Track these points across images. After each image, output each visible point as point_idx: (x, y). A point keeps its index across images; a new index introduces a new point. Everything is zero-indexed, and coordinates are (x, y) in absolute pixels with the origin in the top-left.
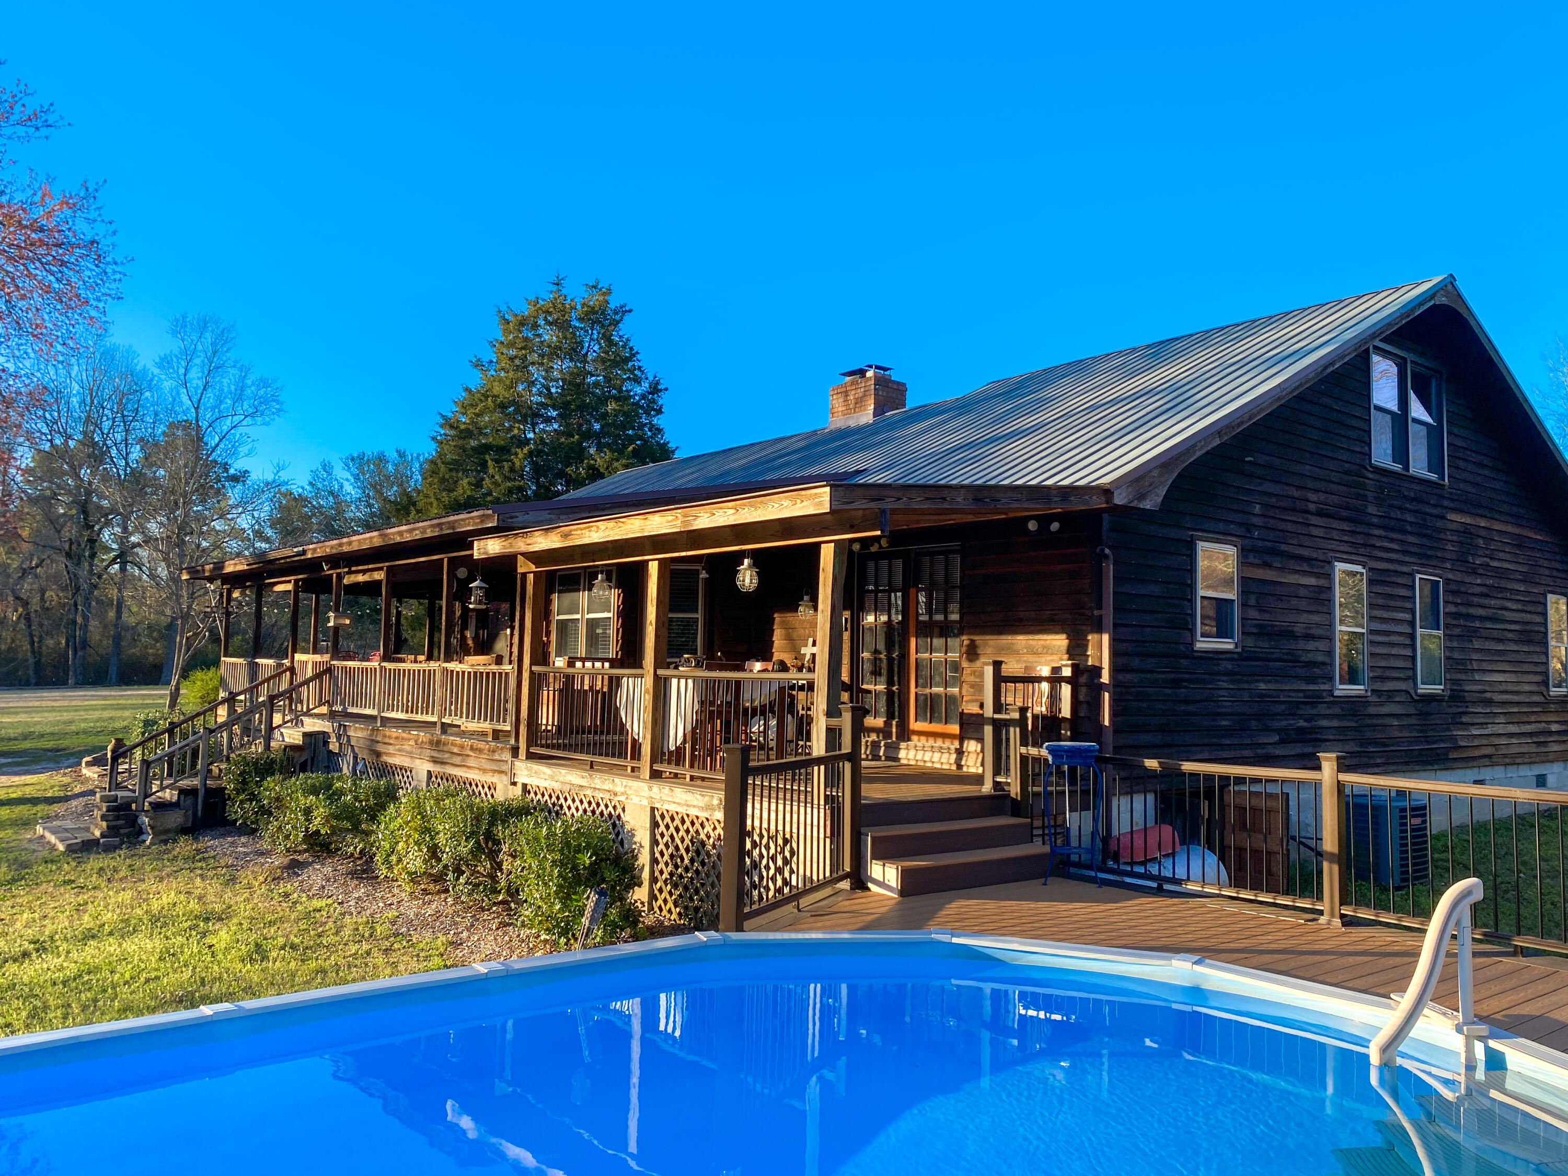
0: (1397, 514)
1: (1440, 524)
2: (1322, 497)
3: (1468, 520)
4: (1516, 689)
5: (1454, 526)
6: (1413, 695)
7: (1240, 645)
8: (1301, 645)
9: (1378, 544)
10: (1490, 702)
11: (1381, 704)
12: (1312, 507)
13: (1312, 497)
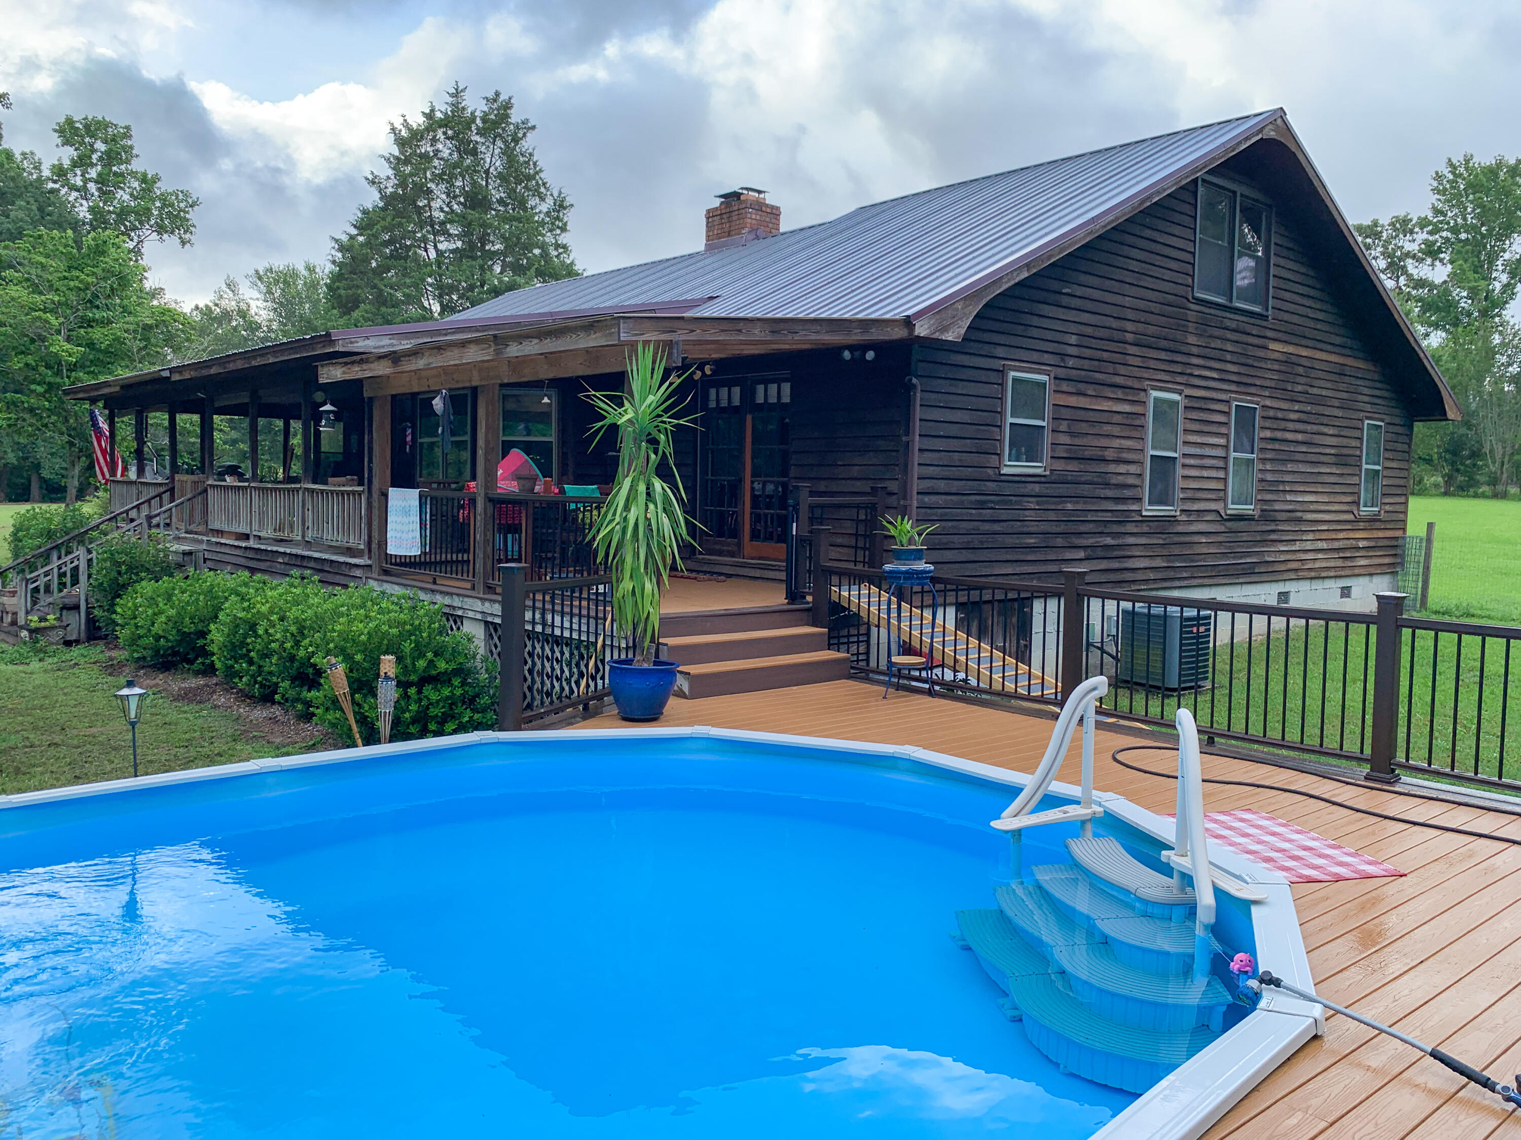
0: (1218, 344)
1: (1261, 353)
2: (1141, 327)
3: (1291, 349)
4: (1327, 508)
5: (1276, 356)
6: (1223, 514)
7: (1048, 468)
8: (1112, 468)
9: (1196, 373)
10: (1300, 520)
11: (1190, 522)
12: (1129, 337)
13: (1129, 326)
